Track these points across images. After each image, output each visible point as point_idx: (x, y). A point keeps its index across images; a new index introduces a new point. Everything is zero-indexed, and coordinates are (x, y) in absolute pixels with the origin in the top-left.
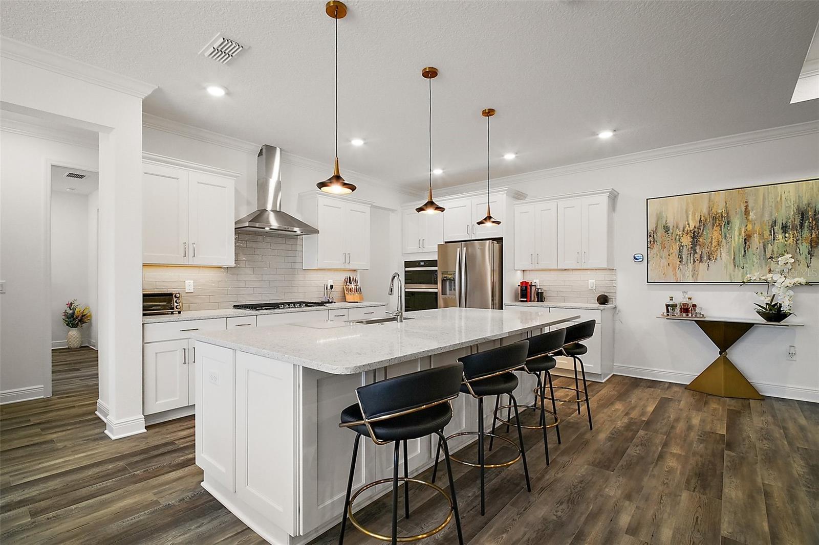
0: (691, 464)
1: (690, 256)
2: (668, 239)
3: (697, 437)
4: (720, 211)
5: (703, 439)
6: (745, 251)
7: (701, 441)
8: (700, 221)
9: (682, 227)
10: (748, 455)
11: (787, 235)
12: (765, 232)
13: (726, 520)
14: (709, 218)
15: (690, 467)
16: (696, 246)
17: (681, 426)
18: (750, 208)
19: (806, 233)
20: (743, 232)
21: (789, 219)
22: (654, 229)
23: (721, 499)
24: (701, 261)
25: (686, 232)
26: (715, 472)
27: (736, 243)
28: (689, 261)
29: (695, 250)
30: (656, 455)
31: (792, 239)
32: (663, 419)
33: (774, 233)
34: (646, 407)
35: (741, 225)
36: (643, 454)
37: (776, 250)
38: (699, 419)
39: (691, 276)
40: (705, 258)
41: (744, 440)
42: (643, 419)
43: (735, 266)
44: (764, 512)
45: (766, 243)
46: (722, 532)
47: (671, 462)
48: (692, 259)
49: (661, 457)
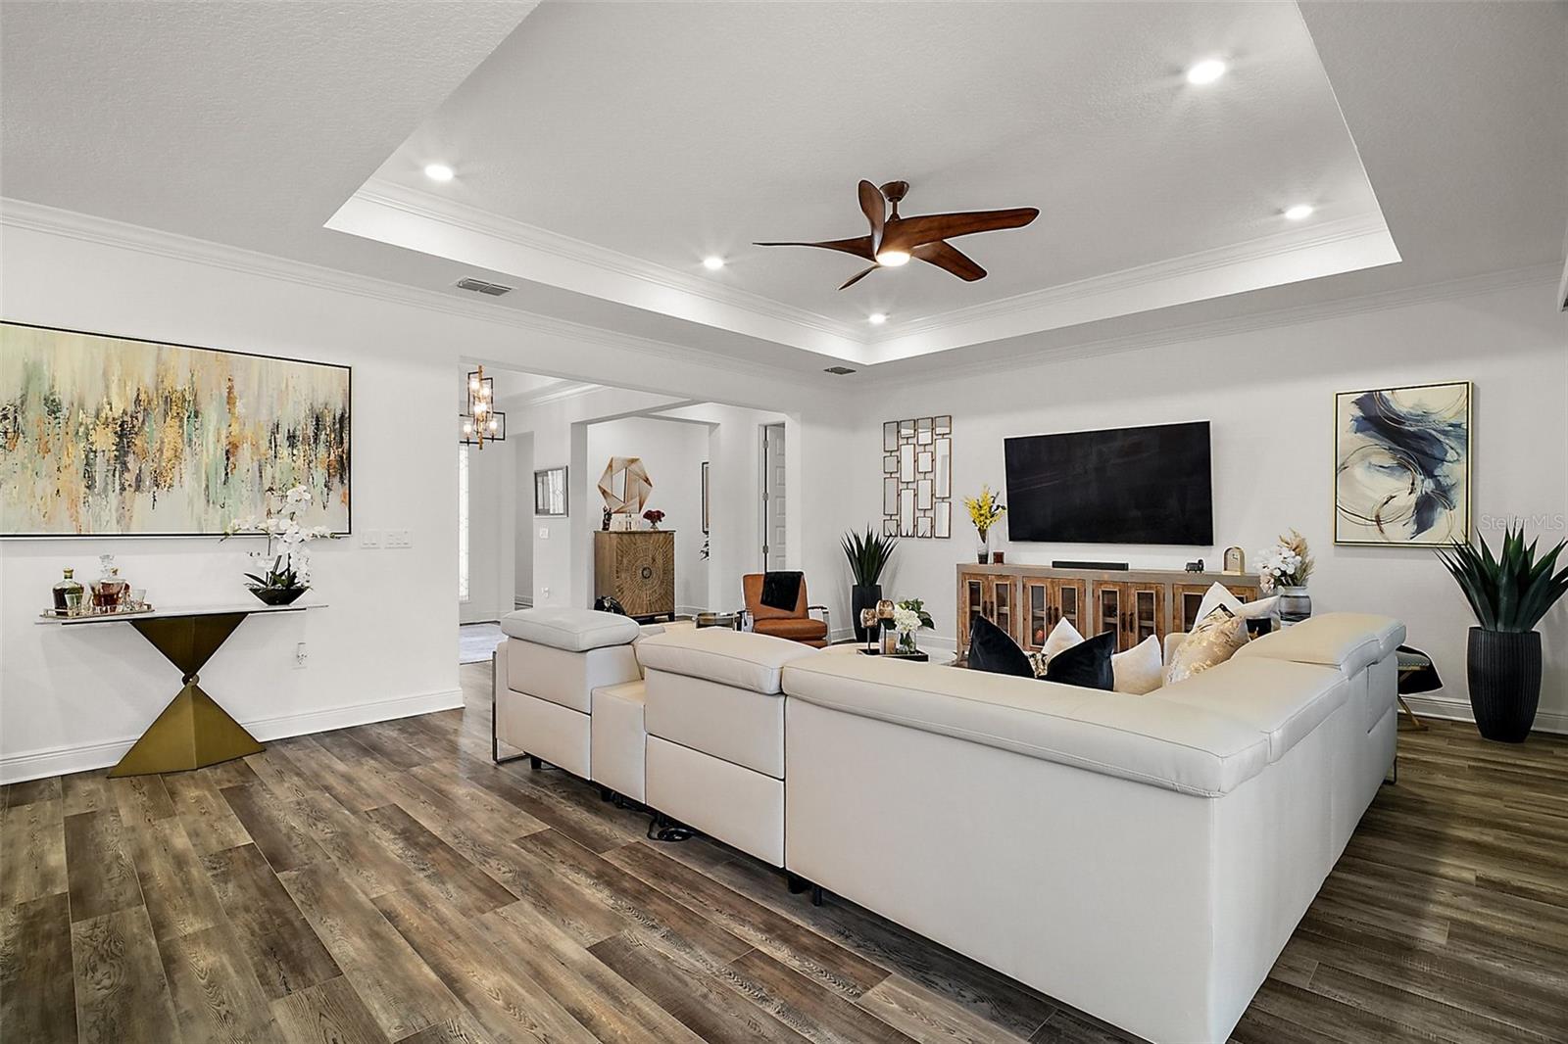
0: (241, 938)
1: (114, 475)
2: (57, 430)
3: (209, 874)
4: (179, 388)
5: (223, 873)
6: (227, 474)
7: (224, 878)
8: (138, 401)
9: (94, 407)
10: (314, 861)
11: (295, 452)
12: (261, 442)
13: (377, 1006)
14: (157, 397)
15: (243, 946)
16: (126, 454)
17: (159, 868)
18: (236, 392)
19: (322, 449)
20: (223, 437)
21: (298, 425)
22: (18, 403)
23: (342, 974)
24: (138, 488)
25: (103, 420)
26: (292, 925)
27: (211, 457)
28: (110, 487)
29: (124, 464)
30: (157, 964)
31: (302, 458)
32: (108, 871)
33: (276, 446)
34: (41, 858)
35: (219, 422)
36: (123, 981)
37: (277, 475)
38: (184, 833)
39: (115, 521)
40: (147, 483)
41: (290, 839)
42: (58, 892)
43: (208, 501)
44: (410, 949)
45: (263, 461)
46: (389, 1035)
47: (202, 960)
48: (117, 482)
49: (170, 960)
